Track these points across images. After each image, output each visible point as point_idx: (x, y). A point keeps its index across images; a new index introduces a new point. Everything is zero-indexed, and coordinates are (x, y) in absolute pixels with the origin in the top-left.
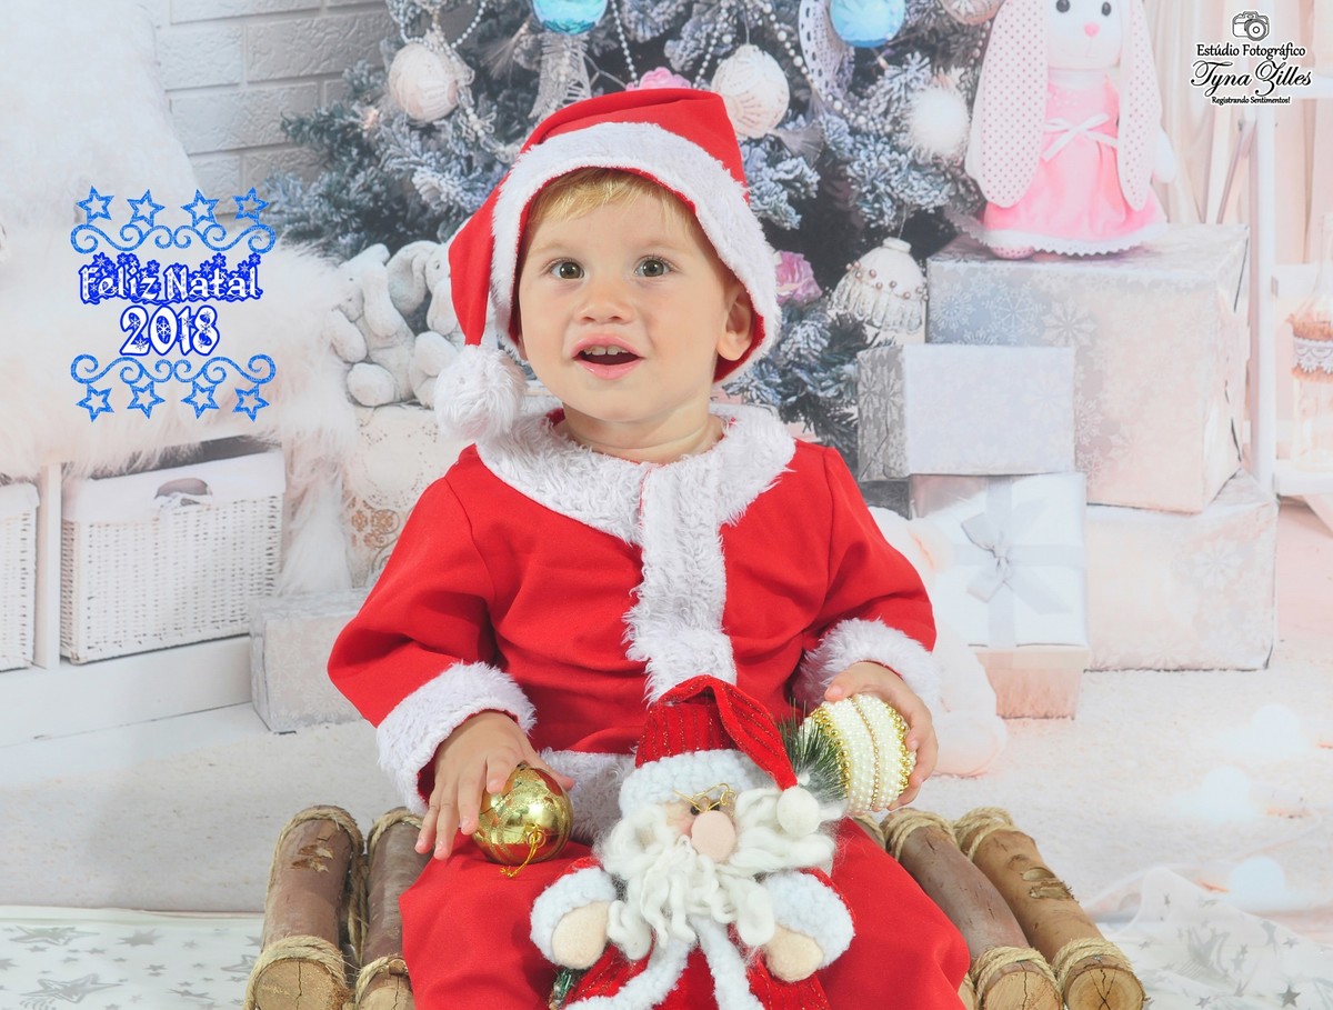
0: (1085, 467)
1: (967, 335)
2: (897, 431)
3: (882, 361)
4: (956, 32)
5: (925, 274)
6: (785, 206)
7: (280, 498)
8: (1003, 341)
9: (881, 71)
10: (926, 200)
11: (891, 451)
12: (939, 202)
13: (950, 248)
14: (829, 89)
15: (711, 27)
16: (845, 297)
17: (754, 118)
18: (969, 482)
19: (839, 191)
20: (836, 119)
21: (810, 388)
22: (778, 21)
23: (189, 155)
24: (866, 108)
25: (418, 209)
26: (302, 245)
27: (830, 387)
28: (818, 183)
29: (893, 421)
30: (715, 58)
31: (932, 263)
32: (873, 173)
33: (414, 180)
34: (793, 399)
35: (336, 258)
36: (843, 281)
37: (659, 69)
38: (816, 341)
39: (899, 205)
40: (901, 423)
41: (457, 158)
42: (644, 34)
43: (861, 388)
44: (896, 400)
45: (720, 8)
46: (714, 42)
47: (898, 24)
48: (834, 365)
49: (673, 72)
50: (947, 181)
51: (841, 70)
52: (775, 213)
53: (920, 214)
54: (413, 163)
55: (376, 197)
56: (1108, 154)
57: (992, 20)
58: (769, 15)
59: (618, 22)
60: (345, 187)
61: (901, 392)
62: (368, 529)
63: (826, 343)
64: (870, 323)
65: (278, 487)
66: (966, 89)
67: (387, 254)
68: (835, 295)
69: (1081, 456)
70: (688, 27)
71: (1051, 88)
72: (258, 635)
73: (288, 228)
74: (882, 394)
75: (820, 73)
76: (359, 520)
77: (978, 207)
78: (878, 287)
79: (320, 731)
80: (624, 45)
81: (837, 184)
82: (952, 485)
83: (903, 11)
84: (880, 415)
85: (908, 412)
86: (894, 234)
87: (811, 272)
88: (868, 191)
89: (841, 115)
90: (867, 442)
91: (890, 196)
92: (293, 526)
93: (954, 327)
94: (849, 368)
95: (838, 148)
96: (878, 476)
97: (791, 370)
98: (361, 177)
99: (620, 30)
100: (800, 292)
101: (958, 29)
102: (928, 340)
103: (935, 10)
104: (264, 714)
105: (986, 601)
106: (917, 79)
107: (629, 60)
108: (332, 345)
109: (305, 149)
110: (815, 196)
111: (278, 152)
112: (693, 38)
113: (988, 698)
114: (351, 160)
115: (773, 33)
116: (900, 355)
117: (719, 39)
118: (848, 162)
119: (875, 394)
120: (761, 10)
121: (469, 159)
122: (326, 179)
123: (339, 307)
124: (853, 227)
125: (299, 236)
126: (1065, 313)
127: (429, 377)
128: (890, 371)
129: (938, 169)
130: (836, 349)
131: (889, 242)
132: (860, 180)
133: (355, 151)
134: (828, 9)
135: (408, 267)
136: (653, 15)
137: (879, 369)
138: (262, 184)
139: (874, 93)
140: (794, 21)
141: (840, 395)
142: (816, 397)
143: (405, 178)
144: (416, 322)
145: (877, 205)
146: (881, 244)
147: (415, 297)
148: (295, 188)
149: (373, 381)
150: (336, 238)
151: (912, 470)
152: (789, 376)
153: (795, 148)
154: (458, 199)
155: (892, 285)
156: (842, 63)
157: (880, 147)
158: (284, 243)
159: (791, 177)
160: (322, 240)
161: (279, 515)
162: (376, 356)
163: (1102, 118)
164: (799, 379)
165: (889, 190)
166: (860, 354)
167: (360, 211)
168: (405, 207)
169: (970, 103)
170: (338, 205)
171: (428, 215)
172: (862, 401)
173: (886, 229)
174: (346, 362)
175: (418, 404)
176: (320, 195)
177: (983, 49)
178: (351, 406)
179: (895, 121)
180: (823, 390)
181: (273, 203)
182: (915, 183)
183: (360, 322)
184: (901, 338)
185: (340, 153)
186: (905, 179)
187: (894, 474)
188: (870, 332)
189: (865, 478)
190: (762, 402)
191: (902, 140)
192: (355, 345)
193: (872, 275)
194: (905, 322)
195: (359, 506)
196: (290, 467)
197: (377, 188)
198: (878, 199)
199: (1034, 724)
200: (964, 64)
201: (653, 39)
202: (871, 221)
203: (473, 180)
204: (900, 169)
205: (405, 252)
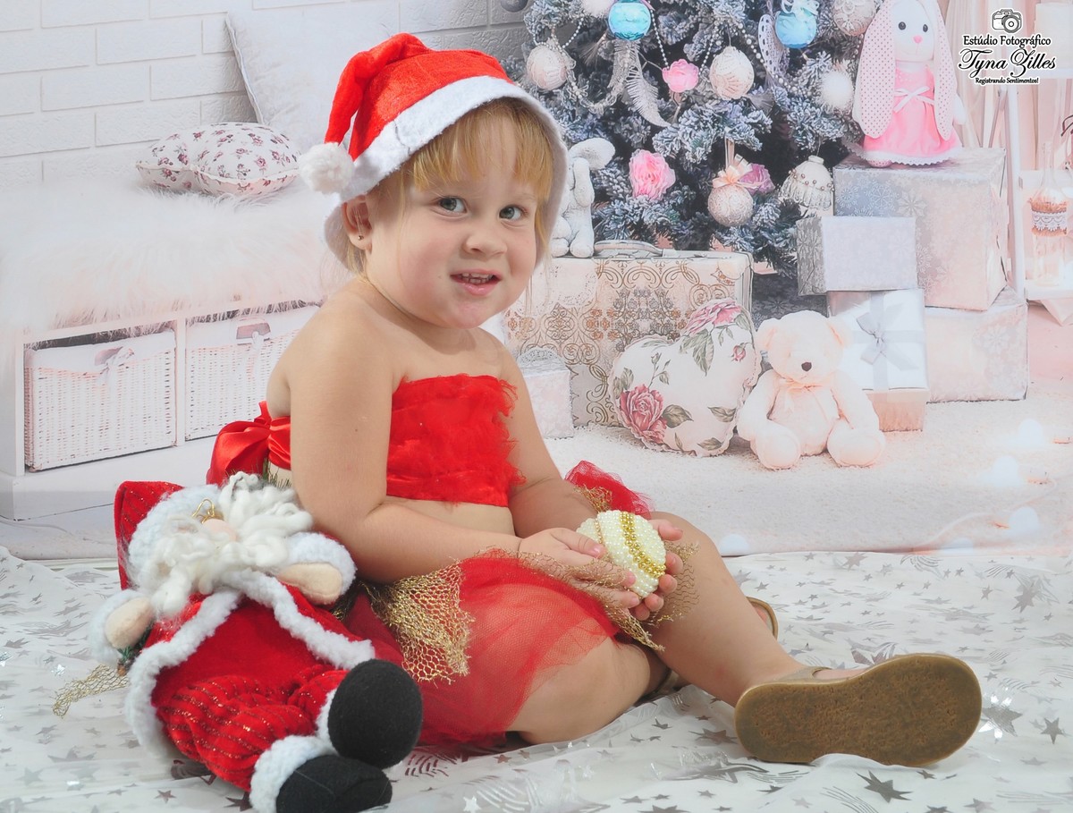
0: (923, 285)
1: (856, 211)
2: (819, 266)
3: (810, 226)
4: (845, 40)
5: (832, 176)
6: (753, 138)
9: (804, 62)
10: (832, 134)
11: (816, 277)
12: (839, 135)
13: (846, 161)
14: (776, 72)
15: (709, 36)
16: (788, 189)
17: (735, 88)
18: (860, 295)
19: (783, 129)
20: (780, 88)
21: (770, 242)
22: (746, 33)
24: (797, 83)
27: (781, 241)
28: (771, 124)
29: (817, 260)
30: (712, 54)
31: (836, 170)
32: (802, 119)
34: (761, 248)
36: (786, 181)
37: (680, 60)
38: (773, 215)
39: (817, 137)
40: (821, 261)
41: (567, 111)
42: (672, 40)
43: (798, 241)
44: (818, 248)
45: (714, 26)
46: (711, 45)
47: (813, 36)
48: (783, 228)
49: (689, 62)
50: (842, 124)
51: (782, 61)
52: (748, 142)
53: (828, 142)
56: (929, 108)
57: (864, 34)
58: (741, 30)
59: (657, 33)
61: (821, 243)
62: (518, 329)
63: (778, 216)
64: (803, 204)
66: (851, 71)
68: (782, 188)
69: (921, 279)
70: (696, 36)
71: (897, 72)
75: (771, 63)
76: (512, 324)
77: (860, 138)
78: (806, 184)
80: (661, 46)
81: (783, 125)
82: (850, 297)
83: (816, 28)
84: (809, 257)
85: (825, 255)
86: (814, 154)
87: (769, 175)
88: (799, 129)
89: (783, 86)
90: (803, 272)
91: (811, 132)
93: (849, 206)
94: (791, 230)
95: (782, 105)
96: (809, 291)
97: (759, 232)
99: (658, 38)
100: (763, 187)
101: (846, 38)
102: (835, 214)
103: (833, 28)
105: (872, 364)
106: (825, 66)
107: (664, 55)
110: (769, 132)
112: (699, 43)
113: (874, 420)
115: (744, 40)
116: (820, 223)
117: (714, 43)
118: (787, 113)
119: (806, 245)
120: (737, 27)
121: (573, 112)
124: (791, 149)
126: (909, 198)
128: (814, 232)
129: (837, 116)
130: (784, 219)
131: (811, 158)
132: (794, 123)
134: (774, 27)
136: (677, 29)
137: (808, 231)
139: (801, 73)
140: (755, 33)
141: (787, 246)
142: (774, 247)
145: (804, 137)
146: (807, 159)
151: (828, 289)
152: (758, 235)
153: (758, 105)
155: (814, 183)
156: (783, 57)
157: (805, 104)
159: (756, 121)
163: (925, 89)
164: (764, 237)
165: (811, 128)
166: (797, 222)
169: (854, 80)
172: (799, 249)
173: (810, 151)
177: (860, 50)
179: (813, 90)
180: (777, 243)
182: (825, 124)
184: (820, 213)
186: (819, 122)
187: (818, 291)
188: (802, 209)
189: (802, 294)
190: (743, 250)
191: (817, 100)
193: (803, 177)
194: (822, 204)
195: (512, 315)
198: (805, 133)
199: (901, 434)
200: (850, 58)
201: (677, 42)
202: (801, 146)
204: (817, 117)
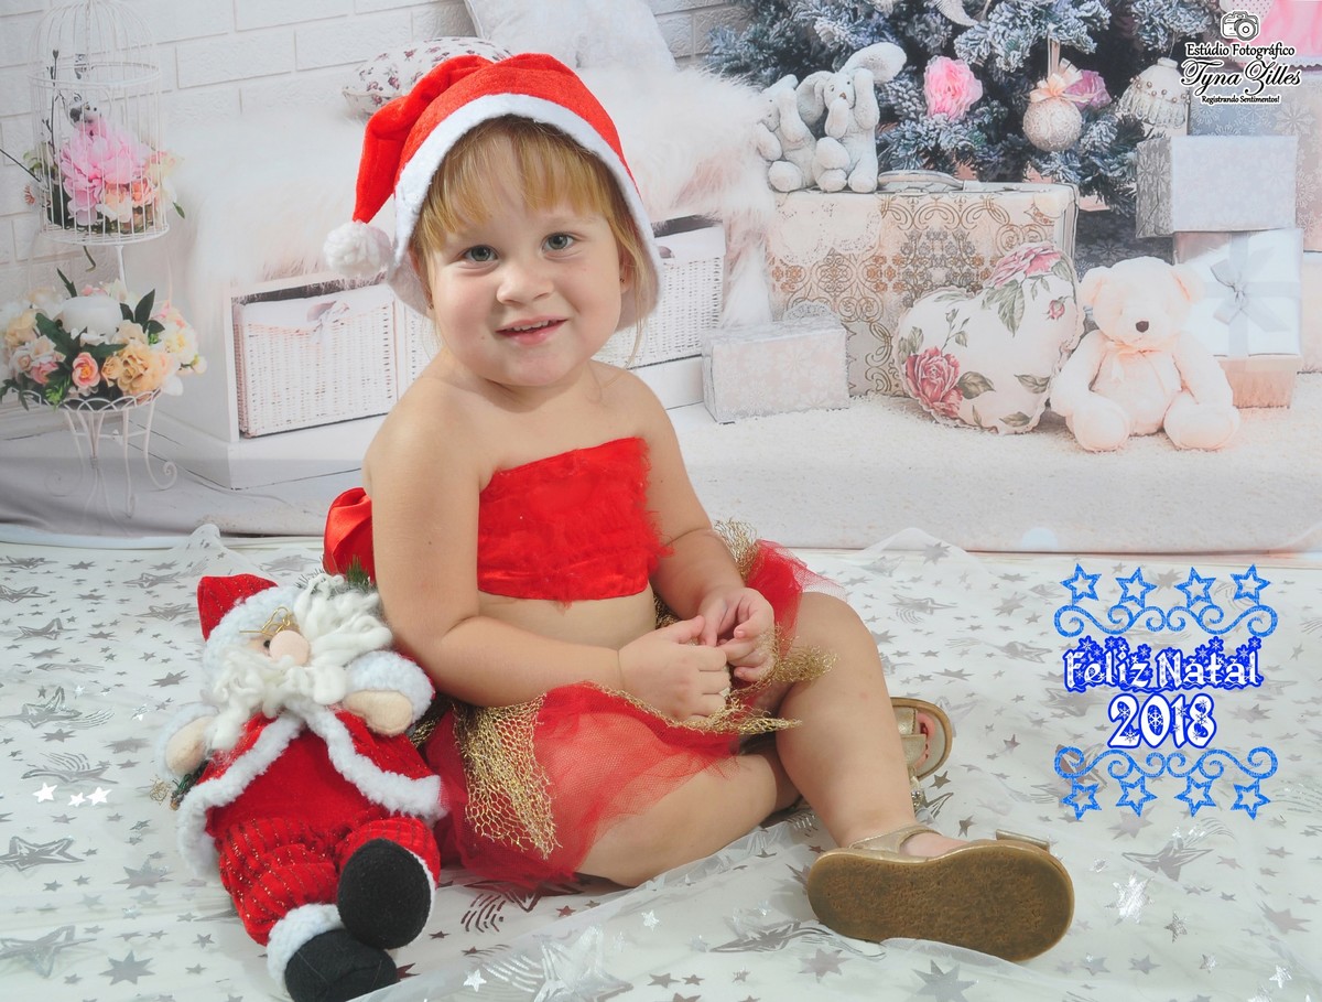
0: (1303, 224)
1: (1219, 128)
2: (1165, 200)
3: (1155, 149)
6: (1085, 37)
7: (722, 259)
8: (1245, 132)
10: (1190, 29)
11: (1161, 215)
12: (1199, 30)
16: (1128, 103)
18: (1217, 237)
19: (1125, 24)
21: (1102, 170)
23: (655, 16)
25: (818, 48)
26: (736, 77)
27: (1116, 169)
28: (1110, 18)
29: (1162, 193)
32: (1151, 10)
33: (815, 27)
34: (1089, 179)
35: (760, 86)
36: (1127, 91)
38: (1106, 136)
39: (1170, 33)
40: (1168, 194)
41: (846, 9)
43: (1139, 170)
44: (1165, 177)
48: (1120, 153)
50: (1205, 14)
52: (1078, 42)
54: (814, 14)
55: (788, 40)
60: (766, 34)
61: (1169, 171)
62: (784, 280)
63: (1114, 137)
64: (1147, 121)
65: (721, 252)
67: (796, 82)
68: (1121, 101)
69: (1300, 216)
72: (707, 356)
73: (726, 65)
74: (1154, 174)
76: (777, 274)
78: (1154, 95)
79: (751, 421)
81: (1124, 19)
82: (1204, 239)
84: (1153, 189)
85: (1174, 186)
86: (1166, 55)
87: (1104, 85)
88: (1146, 23)
90: (1143, 209)
91: (1163, 27)
92: (732, 278)
93: (1209, 122)
94: (1130, 155)
96: (1150, 232)
97: (1088, 158)
98: (777, 27)
100: (1095, 100)
102: (1189, 133)
104: (712, 411)
105: (1228, 324)
108: (758, 149)
109: (737, 8)
110: (1107, 28)
111: (719, 10)
113: (1227, 395)
114: (770, 14)
116: (1169, 144)
118: (1132, 2)
119: (1149, 173)
121: (855, 10)
122: (753, 29)
123: (763, 121)
124: (1134, 50)
125: (733, 71)
126: (1292, 111)
127: (826, 169)
128: (1160, 156)
129: (1199, 5)
130: (1121, 142)
131: (1162, 61)
132: (1141, 15)
133: (773, 8)
135: (811, 90)
137: (1153, 155)
138: (707, 34)
141: (1124, 174)
142: (1106, 176)
143: (808, 26)
144: (817, 131)
145: (1153, 34)
146: (1156, 63)
147: (817, 112)
148: (730, 36)
149: (786, 173)
150: (760, 71)
151: (1176, 230)
152: (1087, 162)
154: (847, 39)
155: (1164, 93)
158: (723, 76)
159: (1090, 15)
160: (750, 73)
161: (721, 271)
162: (789, 155)
164: (1094, 164)
165: (1162, 22)
166: (1139, 144)
167: (777, 52)
168: (809, 48)
170: (761, 47)
171: (825, 53)
172: (1139, 179)
173: (1160, 51)
174: (768, 161)
175: (819, 189)
176: (748, 41)
178: (771, 192)
180: (1111, 171)
181: (715, 48)
182: (1182, 16)
183: (777, 132)
184: (1169, 132)
185: (762, 10)
186: (1175, 13)
187: (1162, 232)
188: (1146, 128)
189: (1141, 236)
190: (1067, 181)
192: (774, 148)
193: (1149, 86)
194: (1173, 120)
195: (777, 263)
196: (729, 236)
197: (788, 34)
198: (1154, 29)
199: (1261, 411)
202: (1149, 46)
203: (858, 25)
204: (1171, 6)
205: (809, 80)
